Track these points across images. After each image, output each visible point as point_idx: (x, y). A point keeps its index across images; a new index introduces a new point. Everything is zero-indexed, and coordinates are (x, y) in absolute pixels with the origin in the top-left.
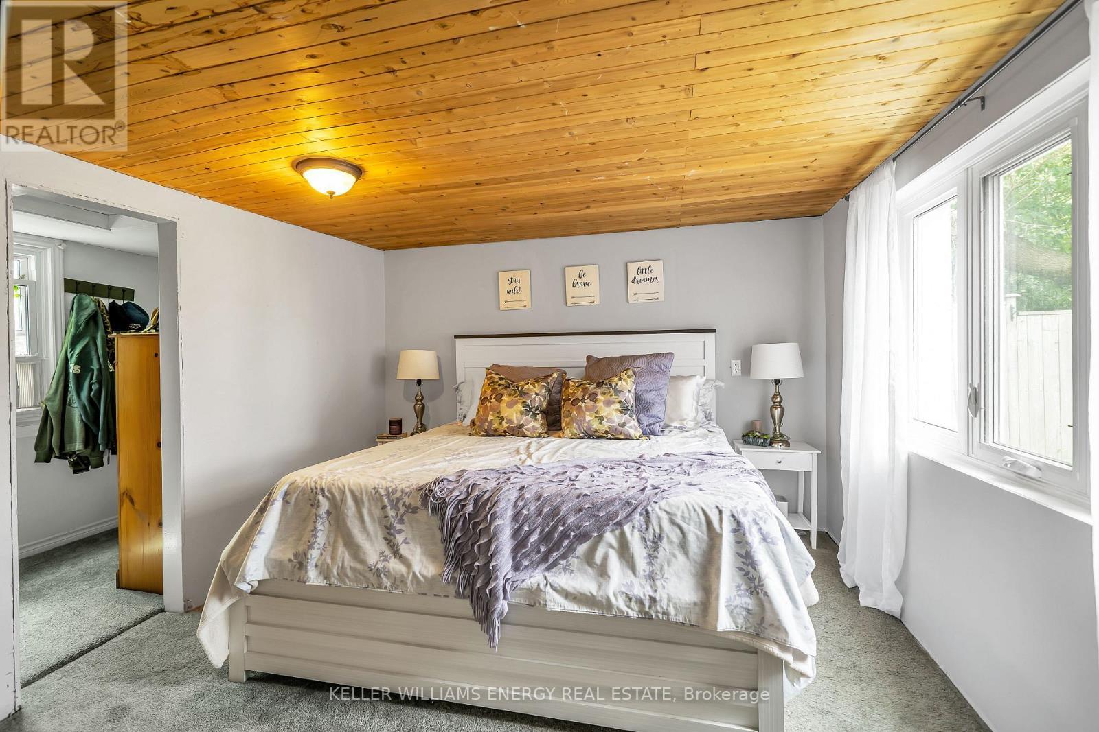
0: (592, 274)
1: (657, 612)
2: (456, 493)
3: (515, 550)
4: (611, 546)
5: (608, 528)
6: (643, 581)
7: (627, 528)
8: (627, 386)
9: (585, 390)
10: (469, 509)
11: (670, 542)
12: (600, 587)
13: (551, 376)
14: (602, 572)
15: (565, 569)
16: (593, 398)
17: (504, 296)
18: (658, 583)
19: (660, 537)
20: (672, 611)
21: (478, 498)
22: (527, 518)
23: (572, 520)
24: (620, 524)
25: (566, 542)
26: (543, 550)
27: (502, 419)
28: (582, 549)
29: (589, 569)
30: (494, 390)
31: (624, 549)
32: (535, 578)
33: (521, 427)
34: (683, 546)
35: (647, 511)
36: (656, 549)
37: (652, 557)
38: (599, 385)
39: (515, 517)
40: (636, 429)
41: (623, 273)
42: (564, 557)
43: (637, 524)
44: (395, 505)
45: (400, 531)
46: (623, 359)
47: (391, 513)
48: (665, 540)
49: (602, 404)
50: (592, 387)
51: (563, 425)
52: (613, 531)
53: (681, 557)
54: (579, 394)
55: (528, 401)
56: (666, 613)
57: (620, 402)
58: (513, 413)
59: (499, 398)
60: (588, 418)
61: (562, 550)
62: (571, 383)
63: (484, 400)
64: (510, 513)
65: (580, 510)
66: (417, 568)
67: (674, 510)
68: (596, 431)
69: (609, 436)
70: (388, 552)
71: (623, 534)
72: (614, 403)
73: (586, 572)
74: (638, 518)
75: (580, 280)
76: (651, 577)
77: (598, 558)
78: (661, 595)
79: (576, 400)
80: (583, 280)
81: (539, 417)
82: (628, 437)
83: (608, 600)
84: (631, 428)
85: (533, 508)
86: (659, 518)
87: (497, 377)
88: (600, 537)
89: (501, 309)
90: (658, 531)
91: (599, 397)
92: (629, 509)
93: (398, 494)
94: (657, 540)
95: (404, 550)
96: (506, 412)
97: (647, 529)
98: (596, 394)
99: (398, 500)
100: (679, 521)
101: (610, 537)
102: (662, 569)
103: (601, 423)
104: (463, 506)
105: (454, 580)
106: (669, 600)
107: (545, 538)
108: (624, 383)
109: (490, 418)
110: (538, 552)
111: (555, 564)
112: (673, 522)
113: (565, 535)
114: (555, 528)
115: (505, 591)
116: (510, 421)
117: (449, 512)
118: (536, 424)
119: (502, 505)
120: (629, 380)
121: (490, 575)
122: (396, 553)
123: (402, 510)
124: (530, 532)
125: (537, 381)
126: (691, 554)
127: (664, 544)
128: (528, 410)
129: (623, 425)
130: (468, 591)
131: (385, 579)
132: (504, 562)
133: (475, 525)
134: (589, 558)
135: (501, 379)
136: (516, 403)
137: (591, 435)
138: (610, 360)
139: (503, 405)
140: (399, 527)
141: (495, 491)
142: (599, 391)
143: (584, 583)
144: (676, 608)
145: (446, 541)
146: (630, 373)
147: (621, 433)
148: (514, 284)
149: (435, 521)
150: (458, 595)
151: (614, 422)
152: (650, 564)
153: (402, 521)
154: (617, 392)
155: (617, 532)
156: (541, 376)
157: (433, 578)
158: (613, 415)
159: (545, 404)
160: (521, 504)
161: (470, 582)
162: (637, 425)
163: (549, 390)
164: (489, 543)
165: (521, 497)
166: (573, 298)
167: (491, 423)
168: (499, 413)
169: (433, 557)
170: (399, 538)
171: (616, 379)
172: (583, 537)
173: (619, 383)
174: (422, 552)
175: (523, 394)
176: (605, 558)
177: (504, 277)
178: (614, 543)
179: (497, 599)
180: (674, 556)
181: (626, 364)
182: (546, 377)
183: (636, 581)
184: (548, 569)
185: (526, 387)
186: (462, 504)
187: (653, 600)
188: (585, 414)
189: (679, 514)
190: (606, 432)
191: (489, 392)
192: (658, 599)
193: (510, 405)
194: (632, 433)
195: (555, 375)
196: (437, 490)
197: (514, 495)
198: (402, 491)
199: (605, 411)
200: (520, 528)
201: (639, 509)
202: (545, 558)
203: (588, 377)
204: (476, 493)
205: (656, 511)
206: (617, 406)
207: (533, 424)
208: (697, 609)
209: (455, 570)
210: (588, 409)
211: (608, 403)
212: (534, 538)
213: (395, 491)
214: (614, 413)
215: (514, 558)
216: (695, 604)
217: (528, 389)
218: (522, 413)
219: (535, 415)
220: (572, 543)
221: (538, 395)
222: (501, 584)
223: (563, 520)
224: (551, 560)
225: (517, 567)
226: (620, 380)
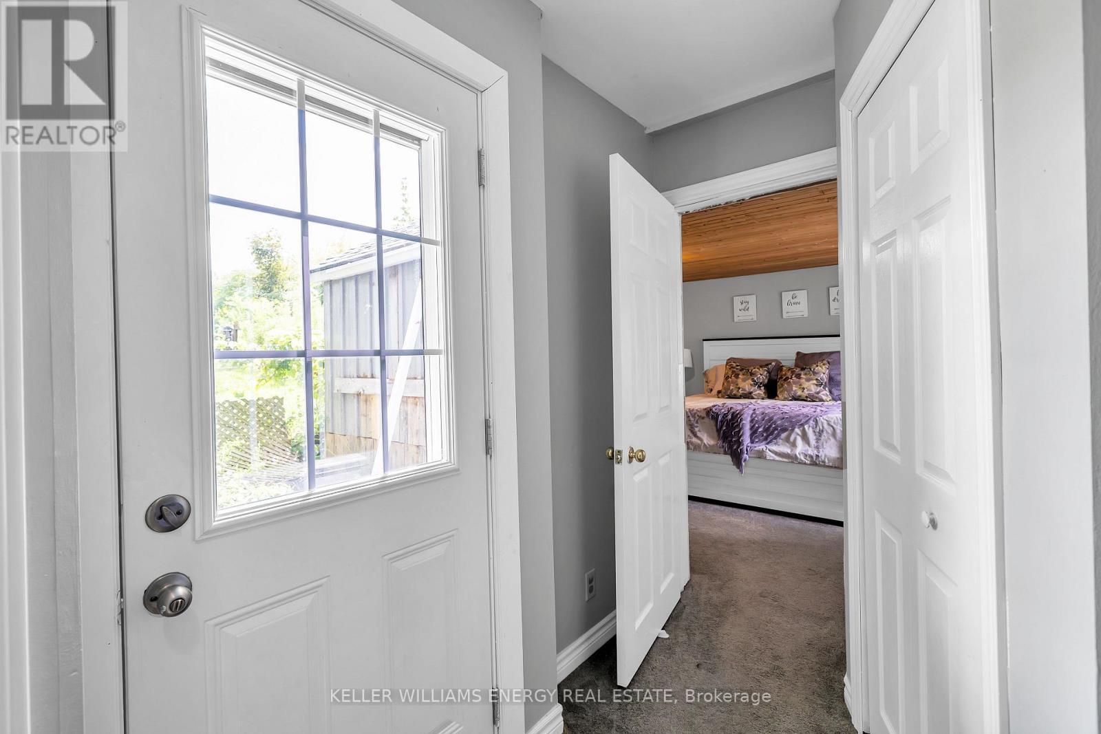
0: (802, 296)
1: (819, 461)
2: (723, 411)
3: (751, 436)
4: (799, 435)
5: (797, 427)
6: (813, 449)
7: (806, 427)
8: (823, 371)
9: (793, 372)
10: (730, 417)
11: (827, 432)
12: (792, 451)
13: (771, 364)
14: (794, 445)
15: (775, 444)
16: (798, 376)
17: (737, 312)
18: (821, 450)
19: (822, 431)
20: (827, 461)
21: (734, 413)
22: (757, 421)
23: (779, 422)
24: (802, 425)
25: (776, 432)
26: (765, 435)
27: (739, 388)
28: (784, 435)
29: (788, 444)
30: (733, 372)
31: (805, 437)
32: (761, 447)
33: (751, 393)
34: (834, 434)
35: (816, 420)
36: (820, 436)
37: (818, 440)
38: (803, 369)
39: (752, 421)
40: (827, 395)
41: (826, 294)
42: (775, 438)
43: (811, 425)
44: (694, 416)
45: (697, 427)
46: (822, 354)
47: (692, 419)
48: (825, 432)
49: (804, 380)
50: (798, 370)
51: (778, 392)
52: (799, 428)
53: (832, 440)
54: (789, 374)
55: (755, 379)
56: (824, 462)
57: (817, 379)
58: (746, 385)
59: (737, 376)
60: (794, 388)
61: (774, 435)
62: (784, 368)
63: (727, 378)
64: (749, 419)
65: (784, 418)
66: (705, 442)
67: (830, 419)
68: (800, 396)
69: (809, 399)
70: (691, 435)
71: (804, 429)
72: (812, 380)
73: (785, 445)
74: (811, 422)
75: (793, 301)
76: (817, 448)
77: (792, 439)
78: (822, 454)
79: (787, 378)
80: (795, 300)
81: (762, 388)
82: (821, 400)
83: (796, 455)
84: (823, 394)
85: (760, 417)
86: (822, 423)
87: (734, 364)
88: (793, 430)
89: (735, 321)
90: (821, 428)
91: (802, 376)
92: (807, 418)
93: (695, 411)
94: (821, 432)
95: (699, 434)
96: (741, 384)
97: (816, 427)
98: (800, 375)
99: (695, 414)
100: (832, 424)
101: (797, 430)
102: (822, 444)
103: (803, 391)
104: (727, 416)
105: (723, 447)
106: (825, 456)
107: (766, 430)
108: (820, 368)
109: (731, 388)
110: (763, 436)
111: (770, 442)
112: (829, 424)
113: (775, 429)
114: (771, 426)
115: (747, 450)
116: (744, 390)
117: (720, 418)
118: (761, 392)
119: (745, 415)
120: (824, 367)
121: (740, 443)
122: (696, 436)
123: (697, 418)
124: (759, 427)
125: (761, 367)
126: (838, 438)
127: (825, 434)
128: (755, 383)
129: (818, 393)
130: (729, 451)
131: (691, 446)
132: (746, 439)
133: (733, 424)
134: (787, 439)
135: (737, 366)
136: (748, 379)
137: (796, 398)
138: (813, 355)
139: (739, 381)
140: (696, 425)
141: (741, 410)
142: (802, 373)
143: (786, 449)
144: (828, 460)
145: (718, 431)
146: (825, 362)
147: (817, 398)
148: (744, 305)
149: (713, 423)
150: (725, 453)
151: (811, 391)
152: (817, 442)
153: (697, 422)
154: (815, 373)
155: (801, 429)
156: (764, 364)
157: (713, 445)
158: (811, 387)
159: (766, 381)
160: (754, 415)
161: (730, 447)
162: (828, 394)
163: (769, 372)
164: (739, 431)
165: (754, 413)
166: (787, 313)
167: (732, 390)
168: (737, 385)
169: (712, 438)
170: (697, 429)
171: (815, 365)
172: (784, 430)
173: (816, 368)
174: (708, 436)
175: (752, 374)
176: (795, 439)
177: (737, 300)
178: (800, 433)
179: (743, 453)
180: (830, 439)
181: (824, 357)
182: (767, 365)
183: (810, 449)
184: (768, 444)
185: (754, 370)
186: (725, 415)
187: (817, 456)
188: (792, 387)
189: (833, 421)
190: (807, 397)
191: (730, 373)
192: (820, 455)
193: (744, 380)
194: (824, 398)
195: (773, 364)
196: (714, 409)
197: (751, 412)
198: (697, 410)
199: (806, 384)
200: (754, 425)
201: (812, 419)
202: (766, 439)
203: (797, 366)
204: (732, 411)
205: (821, 419)
206: (815, 382)
207: (758, 392)
208: (839, 460)
209: (723, 442)
210: (794, 383)
211: (808, 380)
212: (760, 430)
213: (693, 410)
214: (812, 386)
215: (751, 439)
216: (838, 458)
217: (755, 371)
218: (751, 385)
219: (759, 387)
220: (779, 432)
221: (762, 375)
222: (745, 447)
223: (775, 423)
224: (769, 440)
225: (752, 442)
226: (817, 366)
